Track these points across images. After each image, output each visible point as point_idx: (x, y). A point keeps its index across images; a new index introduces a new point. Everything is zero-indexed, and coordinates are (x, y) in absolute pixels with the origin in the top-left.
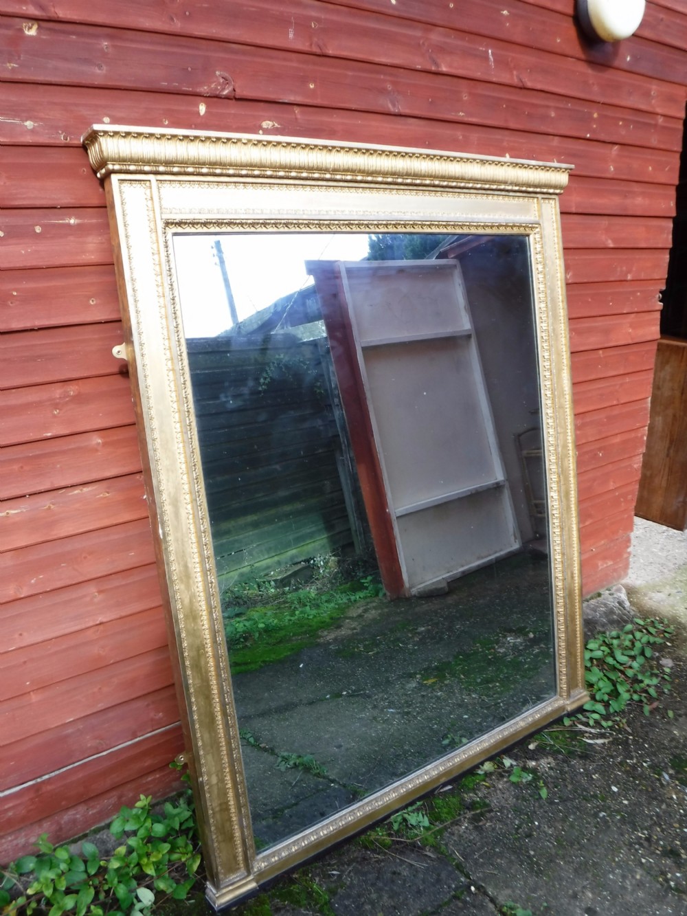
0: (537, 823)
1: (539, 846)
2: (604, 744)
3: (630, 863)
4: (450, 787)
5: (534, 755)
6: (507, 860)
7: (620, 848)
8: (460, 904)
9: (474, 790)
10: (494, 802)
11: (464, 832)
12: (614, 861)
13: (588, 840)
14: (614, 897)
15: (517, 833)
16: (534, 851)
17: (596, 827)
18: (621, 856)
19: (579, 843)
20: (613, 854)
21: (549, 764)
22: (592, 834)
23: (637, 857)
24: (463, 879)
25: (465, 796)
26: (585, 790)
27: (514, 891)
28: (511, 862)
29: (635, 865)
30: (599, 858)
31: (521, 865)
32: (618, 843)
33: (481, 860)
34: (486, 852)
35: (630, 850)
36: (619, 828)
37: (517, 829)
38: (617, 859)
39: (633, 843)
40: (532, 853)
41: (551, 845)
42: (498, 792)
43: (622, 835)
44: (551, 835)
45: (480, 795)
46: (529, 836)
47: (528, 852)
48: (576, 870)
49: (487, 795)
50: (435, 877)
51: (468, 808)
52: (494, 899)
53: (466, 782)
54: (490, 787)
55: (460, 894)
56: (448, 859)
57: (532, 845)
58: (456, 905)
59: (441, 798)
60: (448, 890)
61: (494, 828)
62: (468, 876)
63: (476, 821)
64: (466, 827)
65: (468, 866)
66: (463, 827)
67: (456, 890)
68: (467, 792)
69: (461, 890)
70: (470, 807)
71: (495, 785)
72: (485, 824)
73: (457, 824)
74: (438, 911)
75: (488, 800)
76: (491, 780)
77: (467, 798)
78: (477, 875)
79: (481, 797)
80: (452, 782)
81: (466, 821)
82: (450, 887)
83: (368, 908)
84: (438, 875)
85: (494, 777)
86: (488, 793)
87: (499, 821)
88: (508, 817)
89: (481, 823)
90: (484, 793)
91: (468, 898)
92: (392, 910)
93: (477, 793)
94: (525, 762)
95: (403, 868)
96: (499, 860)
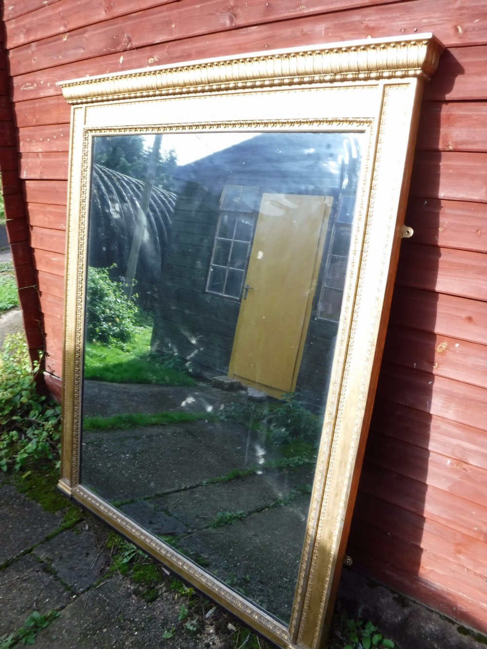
0: (136, 633)
1: (111, 635)
4: (168, 573)
5: (221, 630)
6: (97, 615)
8: (61, 590)
9: (169, 590)
10: (159, 604)
11: (124, 587)
15: (125, 620)
16: (107, 632)
21: (214, 644)
24: (81, 589)
25: (163, 585)
27: (68, 619)
28: (95, 617)
31: (92, 623)
33: (97, 598)
34: (105, 601)
37: (129, 620)
40: (105, 630)
41: (112, 644)
42: (171, 606)
44: (123, 644)
45: (164, 594)
46: (122, 628)
47: (105, 627)
49: (165, 599)
50: (84, 575)
51: (149, 588)
52: (63, 608)
53: (174, 583)
54: (173, 599)
55: (69, 589)
56: (98, 580)
57: (112, 630)
58: (60, 588)
59: (156, 568)
60: (73, 582)
61: (129, 605)
62: (83, 592)
63: (136, 592)
64: (130, 588)
65: (92, 591)
66: (129, 586)
67: (72, 586)
68: (167, 586)
69: (72, 589)
70: (151, 588)
71: (175, 603)
72: (133, 599)
73: (132, 582)
74: (57, 579)
75: (158, 599)
76: (179, 598)
77: (159, 586)
78: (84, 597)
79: (162, 594)
80: (172, 573)
81: (136, 587)
82: (75, 583)
83: (63, 546)
84: (85, 576)
85: (182, 599)
86: (167, 599)
87: (137, 608)
88: (142, 613)
89: (133, 596)
90: (166, 597)
91: (65, 594)
92: (60, 557)
93: (166, 592)
94: (211, 624)
95: (91, 558)
96: (97, 609)
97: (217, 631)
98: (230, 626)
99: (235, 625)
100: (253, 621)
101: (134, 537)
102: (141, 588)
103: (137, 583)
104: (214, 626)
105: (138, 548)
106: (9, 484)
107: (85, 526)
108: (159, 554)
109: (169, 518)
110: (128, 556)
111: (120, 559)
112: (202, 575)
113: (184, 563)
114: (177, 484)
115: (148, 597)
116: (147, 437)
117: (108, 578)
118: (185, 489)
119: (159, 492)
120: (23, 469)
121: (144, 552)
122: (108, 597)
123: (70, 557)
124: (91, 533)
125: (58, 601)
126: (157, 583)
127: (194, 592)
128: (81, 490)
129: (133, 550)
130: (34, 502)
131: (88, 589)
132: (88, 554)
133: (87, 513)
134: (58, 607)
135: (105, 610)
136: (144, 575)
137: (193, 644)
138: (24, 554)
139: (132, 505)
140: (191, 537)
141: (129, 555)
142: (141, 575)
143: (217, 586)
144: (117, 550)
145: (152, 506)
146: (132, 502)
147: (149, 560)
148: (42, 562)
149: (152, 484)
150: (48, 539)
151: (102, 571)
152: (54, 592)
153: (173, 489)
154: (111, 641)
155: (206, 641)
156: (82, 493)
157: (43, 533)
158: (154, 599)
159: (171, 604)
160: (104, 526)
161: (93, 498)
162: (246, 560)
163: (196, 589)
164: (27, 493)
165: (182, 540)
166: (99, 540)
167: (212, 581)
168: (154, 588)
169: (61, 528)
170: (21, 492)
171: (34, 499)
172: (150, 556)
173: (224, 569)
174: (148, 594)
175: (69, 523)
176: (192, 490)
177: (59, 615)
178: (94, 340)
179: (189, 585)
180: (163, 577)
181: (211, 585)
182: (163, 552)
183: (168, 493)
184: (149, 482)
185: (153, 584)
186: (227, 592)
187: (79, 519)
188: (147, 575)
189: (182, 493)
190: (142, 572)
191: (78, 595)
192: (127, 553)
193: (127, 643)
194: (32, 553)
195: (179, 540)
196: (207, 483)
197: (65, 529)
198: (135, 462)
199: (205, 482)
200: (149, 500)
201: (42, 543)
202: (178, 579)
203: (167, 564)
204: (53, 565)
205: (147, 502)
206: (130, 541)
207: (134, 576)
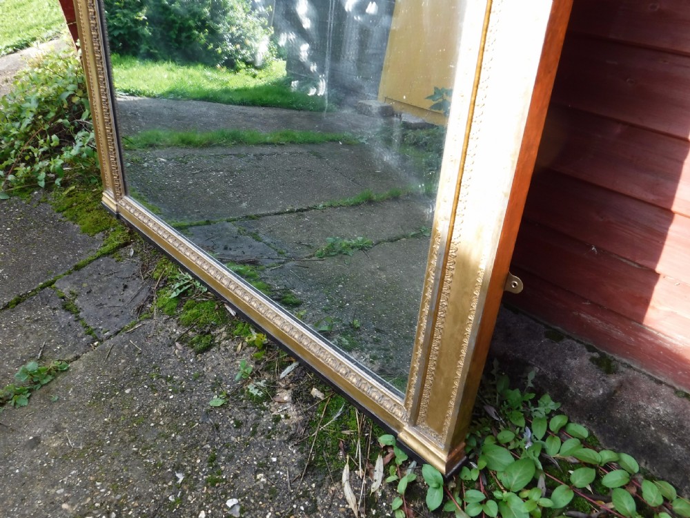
0: (171, 397)
1: (135, 398)
2: (345, 501)
3: (89, 499)
4: (233, 313)
5: (300, 397)
6: (121, 369)
7: (115, 492)
8: (80, 335)
9: (230, 337)
10: (211, 356)
11: (168, 331)
12: (96, 480)
13: (137, 453)
14: (45, 472)
15: (158, 377)
16: (131, 393)
17: (155, 465)
18: (103, 490)
19: (133, 441)
20: (107, 480)
21: (287, 417)
22: (145, 457)
23: (95, 512)
24: (107, 334)
25: (223, 329)
26: (230, 459)
27: (80, 373)
28: (118, 372)
29: (84, 506)
30: (105, 462)
31: (112, 380)
32: (125, 489)
33: (126, 346)
34: (136, 350)
35: (110, 503)
36: (151, 495)
37: (166, 378)
38: (98, 484)
39: (120, 510)
40: (127, 391)
41: (134, 410)
42: (230, 360)
43: (136, 499)
44: (150, 411)
45: (223, 342)
46: (153, 389)
47: (129, 386)
48: (93, 433)
49: (223, 349)
50: (115, 314)
51: (202, 333)
52: (77, 358)
53: (240, 327)
54: (235, 350)
55: (90, 334)
56: (132, 321)
57: (137, 391)
58: (80, 331)
59: (217, 306)
60: (97, 324)
61: (169, 356)
62: (109, 338)
63: (182, 340)
64: (175, 332)
65: (122, 336)
66: (174, 330)
67: (95, 329)
68: (229, 331)
69: (95, 333)
70: (203, 334)
71: (237, 355)
72: (176, 348)
73: (179, 325)
74: (78, 319)
75: (214, 349)
76: (243, 349)
77: (218, 331)
78: (108, 344)
79: (219, 343)
80: (239, 313)
81: (183, 332)
82: (100, 325)
83: (95, 277)
84: (117, 316)
85: (248, 350)
86: (226, 350)
87: (180, 361)
88: (185, 369)
89: (177, 344)
90: (225, 346)
91: (84, 339)
92: (88, 291)
93: (226, 339)
94: (287, 388)
95: (130, 293)
96: (123, 361)
97: (295, 397)
98: (315, 392)
99: (322, 391)
100: (349, 386)
101: (189, 263)
102: (190, 333)
103: (187, 326)
104: (290, 391)
105: (196, 278)
106: (46, 202)
107: (129, 251)
108: (219, 286)
109: (256, 243)
110: (178, 290)
111: (168, 293)
112: (277, 315)
113: (252, 297)
114: (280, 206)
115: (198, 347)
116: (255, 155)
117: (147, 319)
118: (291, 212)
119: (251, 213)
120: (65, 184)
121: (202, 283)
122: (142, 345)
123: (102, 291)
124: (137, 260)
125: (72, 351)
126: (214, 327)
127: (265, 340)
128: (127, 203)
129: (187, 281)
130: (71, 223)
131: (117, 333)
132: (126, 287)
133: (136, 234)
134: (71, 357)
135: (134, 362)
136: (196, 316)
137: (254, 415)
138: (42, 288)
139: (206, 227)
140: (282, 267)
141: (180, 288)
142: (193, 315)
143: (298, 331)
144: (166, 282)
145: (235, 229)
146: (208, 223)
147: (208, 295)
148: (63, 298)
149: (244, 204)
150: (77, 268)
151: (140, 310)
152: (70, 337)
153: (273, 211)
154: (134, 407)
155: (275, 413)
156: (128, 208)
157: (74, 260)
158: (207, 349)
159: (231, 356)
160: (156, 250)
161: (141, 213)
162: (360, 300)
163: (269, 336)
164: (65, 213)
165: (268, 271)
166: (144, 268)
167: (290, 324)
168: (209, 333)
169: (98, 254)
170: (58, 212)
171: (72, 219)
172: (210, 289)
173: (323, 310)
174: (199, 341)
175: (109, 247)
176: (299, 213)
177: (68, 368)
178: (218, 66)
179: (259, 329)
180: (224, 318)
181: (288, 330)
182: (225, 282)
183: (263, 215)
184: (241, 202)
185: (208, 328)
186: (312, 341)
187: (122, 241)
188: (202, 315)
189: (285, 216)
190: (195, 311)
191: (101, 341)
192: (177, 285)
193: (155, 411)
194: (53, 286)
195: (263, 270)
196: (324, 206)
197: (104, 255)
198: (229, 180)
199: (321, 206)
200: (235, 222)
201: (70, 273)
202: (245, 320)
203: (230, 300)
204: (76, 301)
205: (229, 225)
206: (185, 270)
207: (183, 316)
